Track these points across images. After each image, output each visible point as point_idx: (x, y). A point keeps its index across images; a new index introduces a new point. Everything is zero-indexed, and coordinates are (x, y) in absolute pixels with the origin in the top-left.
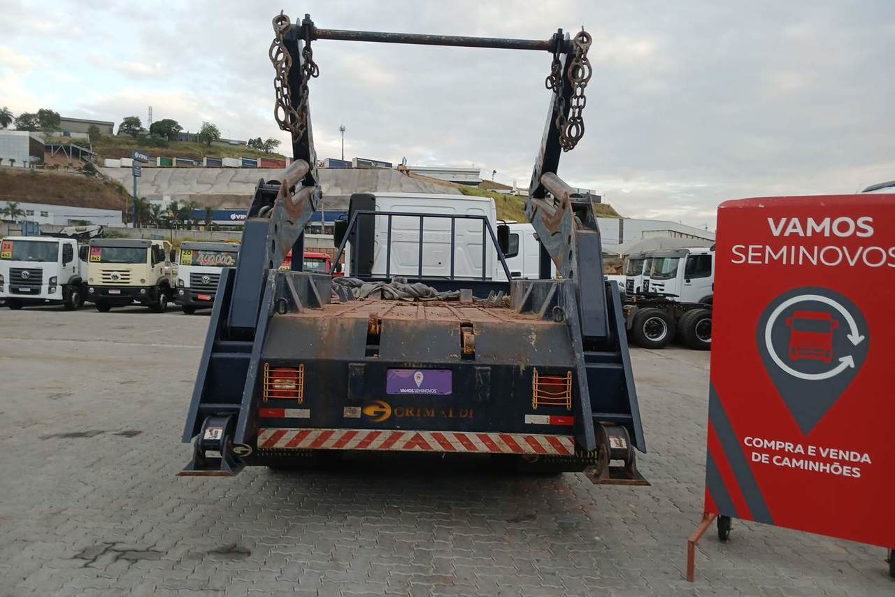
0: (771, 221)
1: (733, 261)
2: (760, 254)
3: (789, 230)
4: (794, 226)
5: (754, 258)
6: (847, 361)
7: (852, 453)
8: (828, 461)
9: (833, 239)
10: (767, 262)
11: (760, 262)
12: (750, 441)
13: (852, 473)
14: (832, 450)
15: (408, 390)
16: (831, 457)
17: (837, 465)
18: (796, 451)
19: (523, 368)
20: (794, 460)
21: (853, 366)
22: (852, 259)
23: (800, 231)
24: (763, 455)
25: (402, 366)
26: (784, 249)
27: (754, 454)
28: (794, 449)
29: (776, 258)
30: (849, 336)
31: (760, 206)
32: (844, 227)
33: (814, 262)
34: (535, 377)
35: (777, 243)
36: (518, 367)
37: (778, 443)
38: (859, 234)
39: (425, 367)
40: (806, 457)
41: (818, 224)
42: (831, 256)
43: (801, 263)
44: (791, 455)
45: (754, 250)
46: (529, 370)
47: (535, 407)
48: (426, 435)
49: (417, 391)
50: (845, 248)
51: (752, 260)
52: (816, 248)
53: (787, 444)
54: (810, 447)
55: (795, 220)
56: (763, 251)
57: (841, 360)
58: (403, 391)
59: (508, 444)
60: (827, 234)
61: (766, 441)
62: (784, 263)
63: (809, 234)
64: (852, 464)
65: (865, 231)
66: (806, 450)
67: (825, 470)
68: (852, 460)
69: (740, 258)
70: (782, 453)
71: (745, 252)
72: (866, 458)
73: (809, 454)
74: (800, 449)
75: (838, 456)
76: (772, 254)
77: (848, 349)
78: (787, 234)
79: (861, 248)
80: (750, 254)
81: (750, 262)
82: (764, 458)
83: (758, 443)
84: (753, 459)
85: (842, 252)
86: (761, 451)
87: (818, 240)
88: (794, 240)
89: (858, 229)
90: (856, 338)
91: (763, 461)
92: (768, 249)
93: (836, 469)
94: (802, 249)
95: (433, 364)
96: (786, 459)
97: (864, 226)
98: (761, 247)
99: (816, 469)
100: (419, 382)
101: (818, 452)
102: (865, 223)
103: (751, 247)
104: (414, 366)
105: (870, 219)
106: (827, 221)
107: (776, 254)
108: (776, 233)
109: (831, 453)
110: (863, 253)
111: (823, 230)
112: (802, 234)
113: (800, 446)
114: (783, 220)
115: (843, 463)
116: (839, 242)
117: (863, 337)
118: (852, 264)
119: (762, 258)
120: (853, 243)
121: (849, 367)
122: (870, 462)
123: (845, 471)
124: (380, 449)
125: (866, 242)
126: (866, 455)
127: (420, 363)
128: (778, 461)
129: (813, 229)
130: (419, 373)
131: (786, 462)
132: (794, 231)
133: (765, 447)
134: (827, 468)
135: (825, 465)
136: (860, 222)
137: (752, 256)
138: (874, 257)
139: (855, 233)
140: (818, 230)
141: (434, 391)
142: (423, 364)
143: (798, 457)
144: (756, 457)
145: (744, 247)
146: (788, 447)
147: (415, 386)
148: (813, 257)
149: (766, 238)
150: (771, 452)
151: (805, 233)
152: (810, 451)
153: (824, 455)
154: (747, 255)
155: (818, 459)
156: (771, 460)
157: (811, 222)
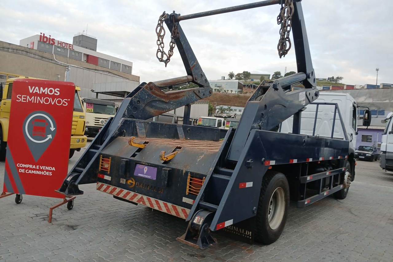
0: (30, 87)
1: (17, 100)
2: (25, 99)
4: (36, 90)
5: (24, 100)
6: (50, 136)
7: (50, 167)
8: (42, 170)
9: (48, 95)
10: (27, 102)
11: (25, 101)
12: (19, 165)
13: (49, 174)
14: (44, 167)
16: (43, 169)
17: (45, 172)
18: (33, 167)
20: (32, 171)
21: (51, 138)
22: (53, 102)
23: (38, 91)
24: (23, 170)
26: (33, 97)
27: (20, 169)
28: (32, 167)
29: (30, 100)
31: (27, 82)
32: (51, 91)
33: (42, 103)
35: (31, 95)
37: (28, 165)
38: (55, 94)
40: (36, 170)
41: (44, 90)
42: (47, 101)
43: (38, 102)
44: (31, 169)
45: (24, 97)
50: (51, 98)
51: (23, 101)
52: (43, 98)
53: (30, 165)
54: (37, 166)
55: (37, 88)
56: (26, 97)
57: (48, 136)
60: (46, 93)
61: (24, 165)
62: (33, 102)
63: (41, 93)
64: (49, 171)
65: (57, 93)
66: (36, 167)
69: (19, 100)
70: (29, 169)
71: (21, 97)
72: (54, 169)
73: (37, 168)
74: (34, 167)
77: (50, 132)
78: (34, 92)
79: (56, 99)
80: (23, 98)
81: (22, 101)
82: (23, 171)
83: (21, 165)
85: (50, 100)
86: (22, 168)
87: (43, 95)
88: (36, 94)
89: (55, 92)
90: (52, 129)
92: (28, 96)
96: (30, 171)
98: (26, 96)
99: (39, 174)
101: (40, 168)
102: (57, 90)
103: (23, 96)
105: (59, 89)
106: (46, 89)
107: (30, 99)
108: (31, 91)
109: (44, 168)
110: (56, 100)
111: (45, 92)
112: (39, 93)
113: (34, 166)
114: (33, 87)
115: (47, 171)
116: (50, 96)
117: (55, 128)
118: (53, 104)
119: (26, 100)
120: (53, 97)
122: (55, 170)
123: (47, 173)
125: (57, 97)
126: (54, 168)
128: (28, 171)
129: (42, 91)
132: (36, 91)
134: (42, 173)
136: (56, 89)
137: (23, 99)
139: (54, 94)
143: (34, 170)
144: (21, 171)
145: (20, 96)
146: (31, 166)
148: (41, 101)
149: (27, 93)
150: (25, 168)
151: (40, 92)
152: (37, 167)
153: (41, 168)
154: (21, 99)
155: (39, 170)
156: (25, 171)
157: (42, 89)
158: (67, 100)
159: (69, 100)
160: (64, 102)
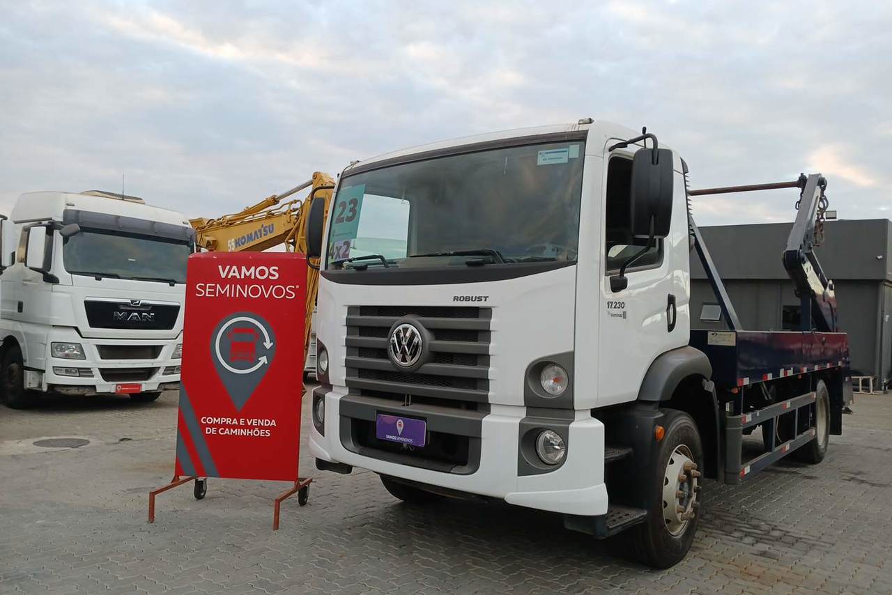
0: (220, 267)
1: (197, 294)
2: (213, 290)
3: (231, 274)
4: (234, 272)
5: (210, 293)
6: (263, 360)
7: (266, 420)
8: (252, 427)
9: (256, 281)
10: (217, 295)
11: (213, 295)
12: (205, 420)
13: (265, 434)
14: (254, 420)
16: (254, 425)
17: (257, 430)
18: (233, 423)
20: (232, 430)
21: (266, 363)
22: (267, 293)
23: (237, 274)
24: (213, 428)
26: (228, 286)
27: (207, 429)
28: (231, 422)
29: (223, 292)
30: (265, 343)
31: (214, 257)
32: (262, 272)
33: (245, 296)
35: (224, 282)
37: (222, 419)
38: (270, 277)
40: (239, 427)
41: (248, 270)
42: (255, 291)
43: (237, 296)
44: (230, 427)
45: (210, 287)
50: (263, 286)
51: (209, 294)
52: (246, 286)
53: (228, 419)
55: (235, 268)
56: (215, 288)
57: (260, 359)
60: (253, 277)
61: (215, 419)
62: (228, 296)
63: (243, 277)
64: (265, 428)
65: (274, 276)
66: (239, 421)
67: (250, 434)
68: (265, 425)
69: (201, 293)
70: (225, 426)
71: (204, 288)
72: (273, 423)
73: (241, 424)
74: (235, 422)
75: (257, 423)
76: (221, 290)
77: (264, 352)
78: (229, 277)
79: (272, 286)
80: (208, 290)
81: (207, 295)
82: (213, 431)
83: (210, 420)
84: (207, 433)
85: (261, 289)
86: (211, 426)
87: (247, 281)
88: (234, 281)
89: (270, 274)
90: (268, 345)
91: (213, 433)
92: (218, 286)
93: (257, 433)
94: (238, 286)
96: (227, 429)
97: (273, 272)
98: (214, 285)
99: (245, 434)
101: (246, 422)
102: (274, 270)
103: (208, 285)
105: (277, 268)
106: (253, 268)
107: (223, 290)
108: (223, 276)
109: (254, 422)
110: (272, 289)
111: (251, 274)
112: (238, 277)
113: (235, 419)
114: (228, 267)
115: (260, 427)
116: (260, 282)
117: (272, 344)
118: (266, 297)
119: (214, 293)
120: (267, 283)
121: (264, 363)
122: (275, 425)
123: (261, 433)
125: (275, 283)
126: (273, 421)
128: (222, 431)
129: (245, 274)
131: (227, 432)
132: (234, 274)
133: (214, 423)
134: (251, 433)
135: (250, 431)
136: (272, 269)
138: (279, 292)
139: (268, 277)
140: (248, 274)
143: (234, 427)
144: (209, 431)
145: (203, 285)
146: (228, 421)
148: (244, 292)
149: (217, 279)
150: (217, 426)
151: (240, 276)
152: (241, 422)
153: (249, 424)
154: (206, 291)
155: (246, 427)
156: (217, 432)
157: (244, 269)
158: (294, 287)
159: (297, 287)
160: (289, 292)
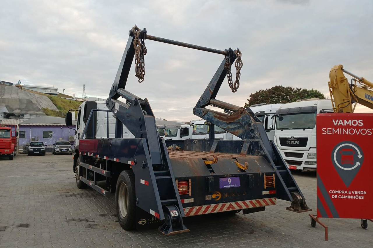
0: (333, 120)
1: (323, 133)
2: (331, 131)
3: (339, 124)
4: (341, 122)
5: (329, 132)
6: (358, 164)
7: (361, 192)
8: (354, 195)
9: (352, 127)
10: (333, 134)
11: (331, 134)
12: (331, 192)
13: (361, 198)
15: (227, 186)
16: (355, 193)
17: (357, 196)
18: (345, 193)
19: (261, 174)
20: (345, 196)
21: (360, 165)
22: (358, 133)
24: (335, 196)
25: (224, 176)
26: (338, 129)
27: (332, 196)
28: (344, 193)
29: (336, 132)
30: (358, 156)
31: (330, 116)
32: (355, 123)
33: (347, 134)
34: (265, 177)
35: (336, 128)
36: (260, 173)
37: (340, 191)
38: (359, 125)
39: (232, 176)
40: (348, 195)
41: (348, 122)
42: (352, 132)
43: (343, 134)
44: (344, 195)
45: (329, 130)
46: (263, 174)
47: (265, 188)
48: (233, 204)
49: (230, 186)
50: (355, 129)
51: (329, 133)
52: (347, 129)
53: (342, 191)
55: (341, 120)
56: (332, 130)
57: (356, 163)
58: (225, 187)
59: (258, 203)
60: (350, 125)
61: (336, 191)
62: (338, 134)
63: (345, 125)
64: (361, 195)
65: (361, 124)
66: (348, 192)
67: (354, 198)
68: (361, 194)
69: (325, 132)
70: (341, 194)
71: (326, 130)
72: (365, 193)
73: (349, 193)
74: (346, 192)
75: (357, 193)
76: (335, 131)
77: (358, 160)
78: (339, 125)
79: (360, 129)
80: (328, 131)
81: (328, 133)
82: (336, 197)
83: (334, 192)
84: (332, 198)
85: (355, 130)
86: (335, 194)
87: (348, 127)
88: (341, 127)
89: (359, 123)
90: (360, 156)
91: (335, 198)
92: (333, 129)
93: (357, 197)
94: (343, 129)
95: (234, 175)
96: (342, 196)
97: (360, 123)
98: (331, 129)
99: (351, 198)
100: (230, 182)
101: (351, 192)
102: (361, 122)
103: (328, 129)
104: (228, 176)
106: (350, 121)
107: (336, 131)
108: (335, 124)
109: (355, 192)
110: (360, 130)
111: (349, 124)
112: (343, 125)
113: (346, 191)
114: (337, 120)
115: (359, 195)
116: (354, 127)
117: (362, 156)
118: (358, 134)
119: (332, 132)
120: (358, 128)
121: (359, 165)
122: (366, 194)
123: (359, 197)
124: (219, 212)
125: (361, 127)
126: (365, 192)
127: (230, 175)
128: (340, 197)
129: (346, 123)
130: (229, 179)
131: (342, 197)
132: (341, 124)
133: (336, 193)
135: (354, 196)
136: (359, 121)
138: (364, 132)
139: (358, 124)
141: (235, 186)
142: (231, 175)
143: (346, 195)
145: (326, 129)
146: (343, 192)
147: (228, 184)
148: (347, 132)
149: (332, 126)
150: (338, 194)
152: (349, 192)
153: (353, 193)
154: (327, 131)
155: (351, 194)
156: (338, 197)
157: (345, 121)
158: (371, 129)
160: (368, 132)
